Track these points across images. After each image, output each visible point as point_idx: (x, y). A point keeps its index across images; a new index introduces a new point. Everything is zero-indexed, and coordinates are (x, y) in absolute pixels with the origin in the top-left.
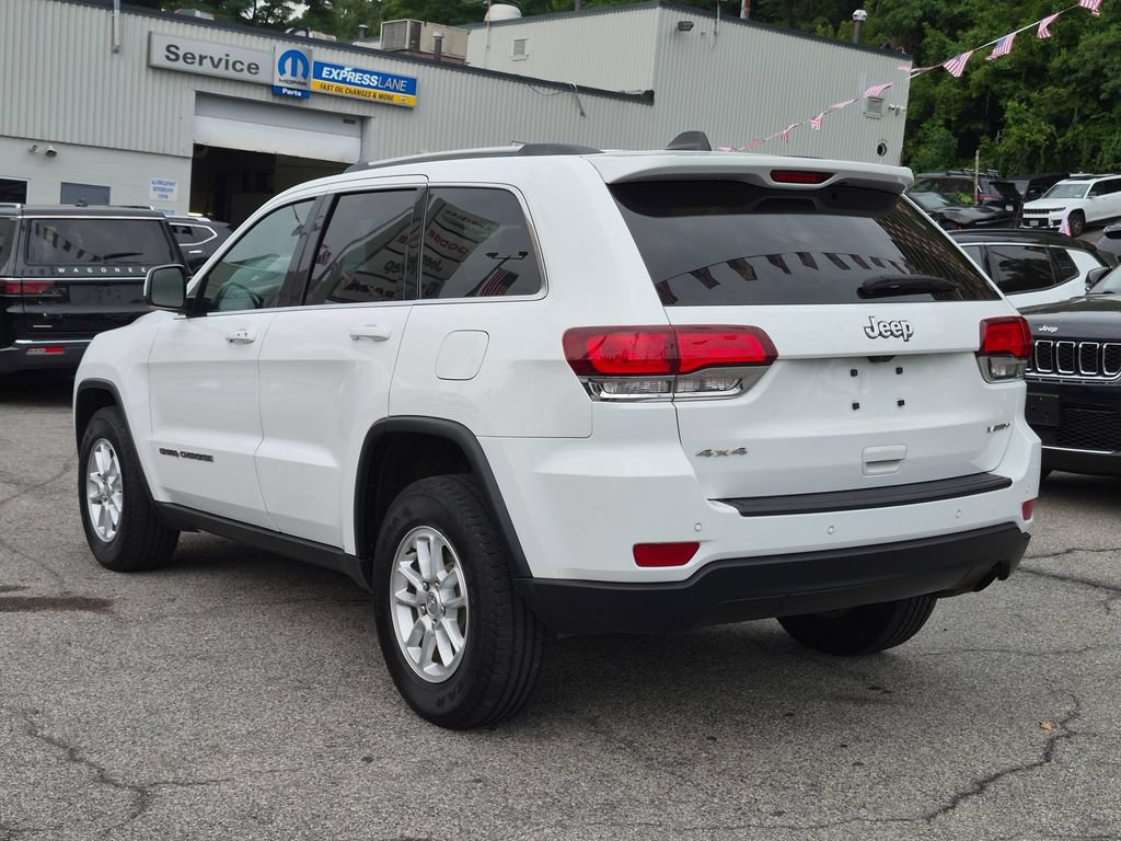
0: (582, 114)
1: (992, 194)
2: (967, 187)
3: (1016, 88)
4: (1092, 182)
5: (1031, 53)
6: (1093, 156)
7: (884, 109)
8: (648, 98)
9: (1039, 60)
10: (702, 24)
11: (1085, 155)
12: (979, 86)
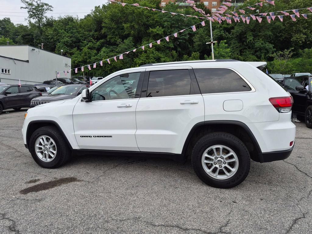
0: (15, 64)
1: (86, 79)
2: (82, 78)
3: (82, 64)
4: (97, 78)
5: (84, 59)
6: (95, 74)
7: (68, 66)
8: (28, 61)
9: (85, 60)
10: (36, 50)
11: (94, 74)
12: (77, 63)
